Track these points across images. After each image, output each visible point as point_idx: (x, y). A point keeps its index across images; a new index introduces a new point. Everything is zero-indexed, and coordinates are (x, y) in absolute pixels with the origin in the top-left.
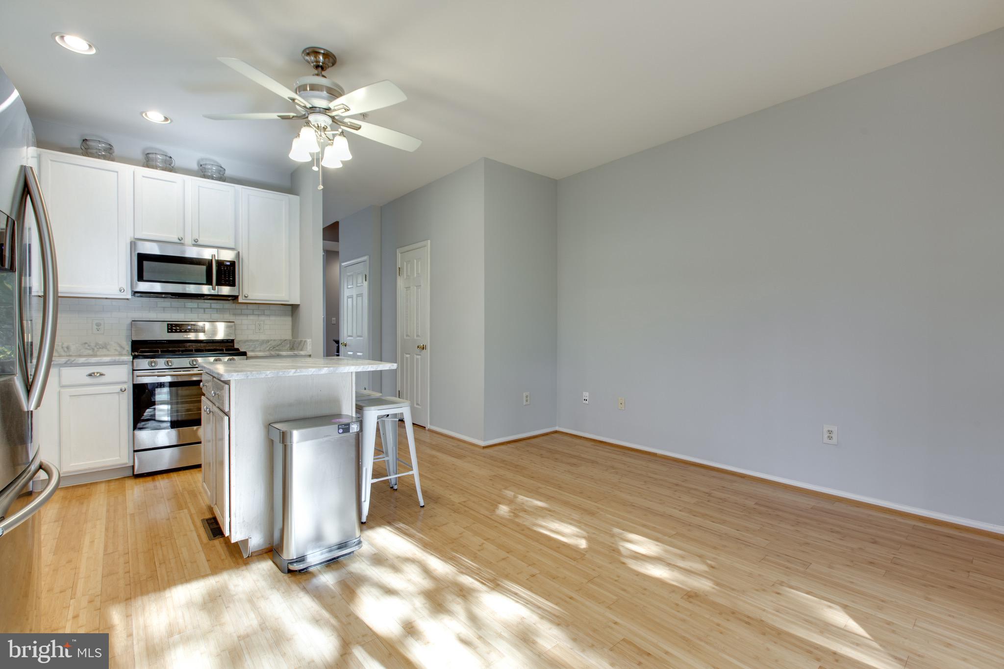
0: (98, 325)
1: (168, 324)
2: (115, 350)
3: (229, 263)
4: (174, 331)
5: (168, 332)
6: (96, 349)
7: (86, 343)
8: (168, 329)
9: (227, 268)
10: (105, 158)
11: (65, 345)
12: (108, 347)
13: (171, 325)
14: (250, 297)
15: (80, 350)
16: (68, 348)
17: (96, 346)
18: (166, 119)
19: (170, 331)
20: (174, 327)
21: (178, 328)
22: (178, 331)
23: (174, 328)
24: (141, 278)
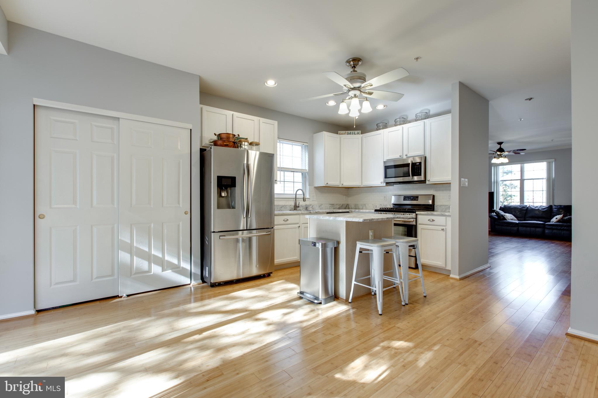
0: (385, 197)
1: (404, 197)
3: (418, 164)
7: (381, 205)
8: (404, 199)
9: (418, 166)
10: (377, 130)
11: (376, 205)
14: (431, 181)
16: (376, 206)
18: (384, 106)
22: (407, 199)
24: (386, 177)
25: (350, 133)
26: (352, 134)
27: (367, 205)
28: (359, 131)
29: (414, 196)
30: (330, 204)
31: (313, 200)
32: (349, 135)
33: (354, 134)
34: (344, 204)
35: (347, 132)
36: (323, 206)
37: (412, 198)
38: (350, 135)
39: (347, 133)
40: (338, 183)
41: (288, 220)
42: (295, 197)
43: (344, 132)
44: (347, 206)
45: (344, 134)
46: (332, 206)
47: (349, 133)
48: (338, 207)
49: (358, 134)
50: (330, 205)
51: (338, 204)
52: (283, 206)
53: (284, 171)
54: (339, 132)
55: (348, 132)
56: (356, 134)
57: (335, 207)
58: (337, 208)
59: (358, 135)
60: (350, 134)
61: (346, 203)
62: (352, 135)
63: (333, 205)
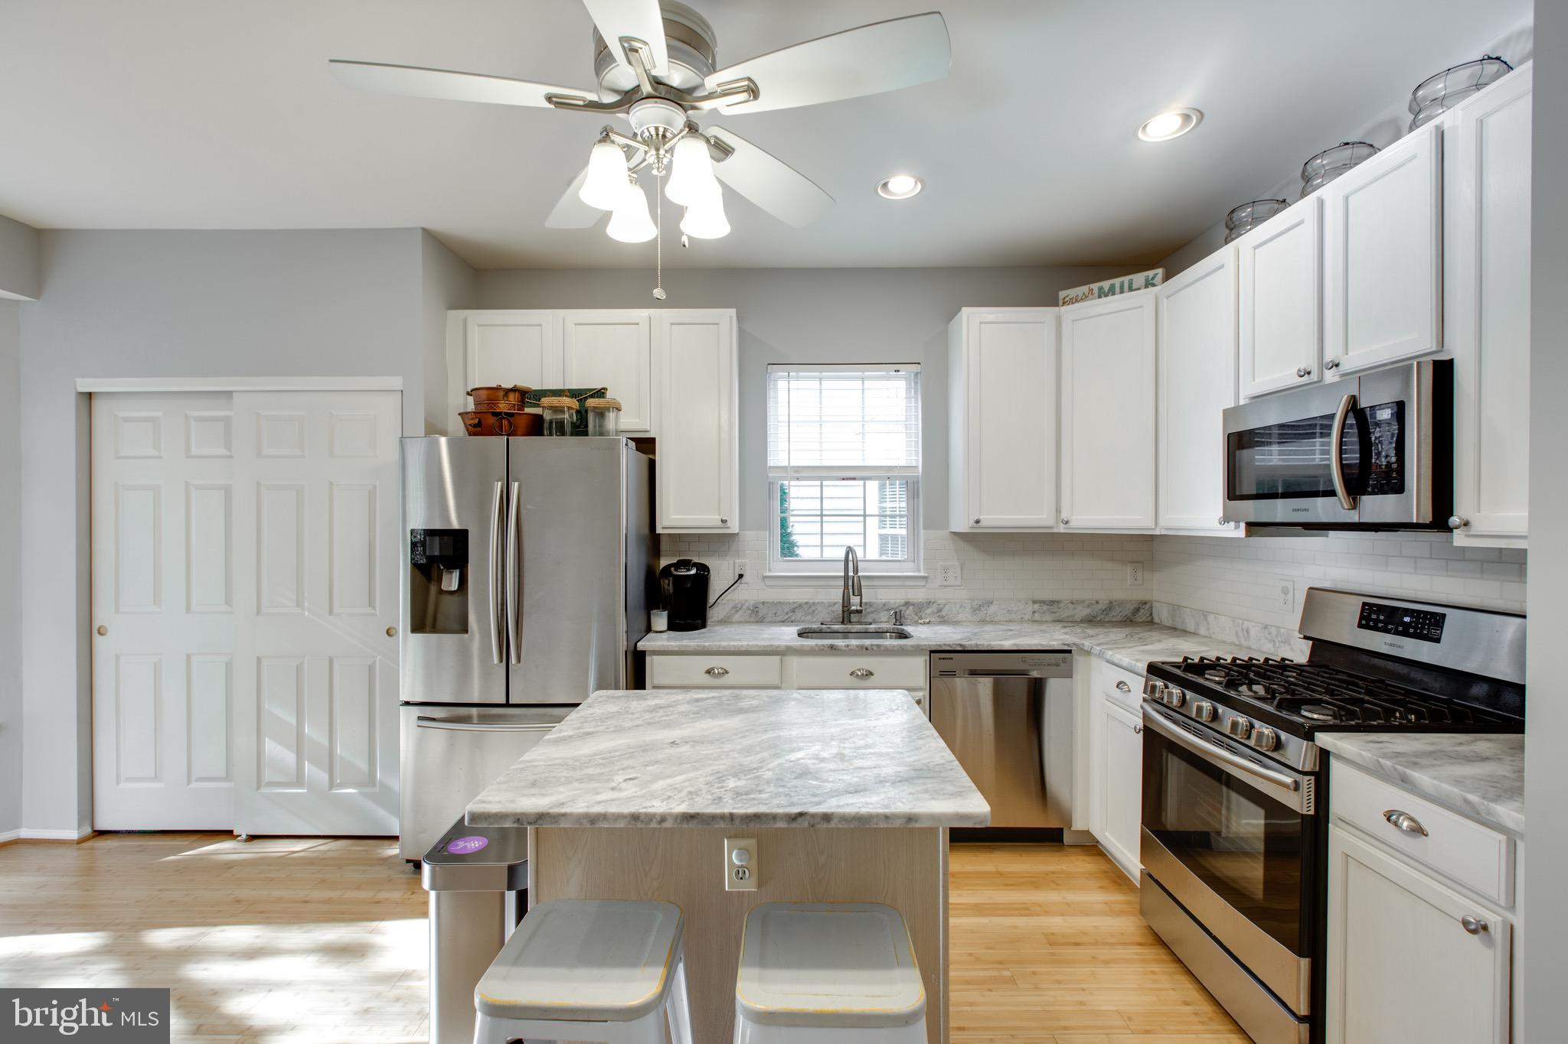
1: (1364, 604)
2: (1301, 651)
3: (1387, 415)
4: (1371, 623)
5: (1360, 626)
6: (1277, 644)
7: (1266, 627)
8: (1362, 617)
11: (1245, 626)
12: (1292, 642)
13: (1371, 605)
14: (1479, 529)
15: (1260, 640)
16: (1248, 632)
17: (1277, 636)
18: (1188, 119)
19: (1364, 622)
20: (1375, 612)
21: (1382, 617)
22: (1380, 625)
23: (1374, 617)
24: (1233, 493)
25: (1112, 287)
26: (1122, 292)
27: (1211, 618)
28: (1150, 273)
29: (1419, 612)
30: (1034, 602)
31: (945, 583)
32: (1104, 299)
33: (1131, 289)
34: (1121, 603)
35: (1095, 286)
36: (992, 609)
37: (1407, 619)
38: (1110, 298)
39: (1096, 291)
40: (1045, 517)
41: (727, 672)
42: (843, 574)
43: (1085, 289)
44: (1137, 610)
45: (1085, 298)
46: (1045, 608)
47: (1106, 289)
48: (1082, 612)
49: (1149, 284)
50: (1036, 606)
51: (1083, 601)
52: (800, 606)
53: (821, 479)
54: (1062, 294)
55: (1101, 289)
56: (1139, 289)
57: (1068, 613)
58: (1078, 618)
59: (1151, 289)
60: (1112, 291)
61: (1141, 595)
62: (1117, 297)
63: (1052, 603)
